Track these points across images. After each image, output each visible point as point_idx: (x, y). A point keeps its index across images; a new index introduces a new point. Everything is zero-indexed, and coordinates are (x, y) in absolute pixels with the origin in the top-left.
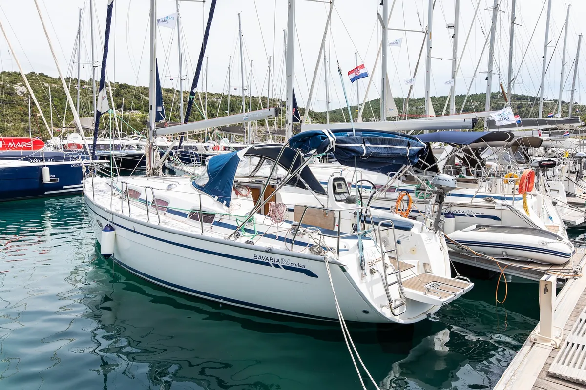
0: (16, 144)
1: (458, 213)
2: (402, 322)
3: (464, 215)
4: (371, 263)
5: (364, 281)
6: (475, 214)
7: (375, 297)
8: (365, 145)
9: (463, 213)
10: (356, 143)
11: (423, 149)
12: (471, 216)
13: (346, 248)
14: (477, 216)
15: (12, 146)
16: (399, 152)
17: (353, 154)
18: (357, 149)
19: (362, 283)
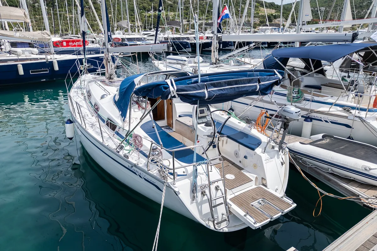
0: (73, 43)
1: (316, 118)
2: (226, 230)
3: (321, 120)
4: (203, 187)
5: (195, 201)
6: (331, 121)
7: (204, 213)
8: (207, 90)
9: (320, 119)
10: (197, 90)
11: (278, 81)
12: (326, 121)
13: (185, 174)
14: (332, 122)
15: (71, 44)
16: (248, 89)
17: (194, 99)
18: (198, 95)
19: (192, 203)
